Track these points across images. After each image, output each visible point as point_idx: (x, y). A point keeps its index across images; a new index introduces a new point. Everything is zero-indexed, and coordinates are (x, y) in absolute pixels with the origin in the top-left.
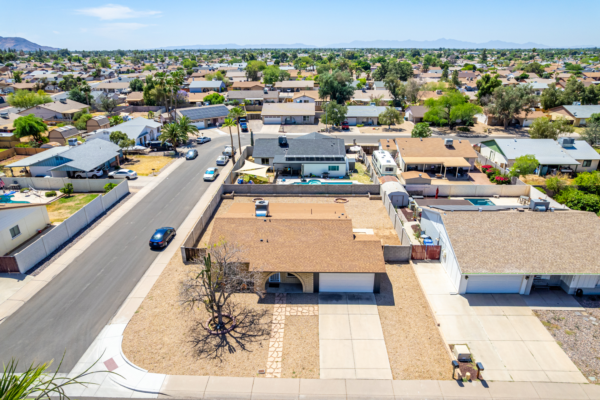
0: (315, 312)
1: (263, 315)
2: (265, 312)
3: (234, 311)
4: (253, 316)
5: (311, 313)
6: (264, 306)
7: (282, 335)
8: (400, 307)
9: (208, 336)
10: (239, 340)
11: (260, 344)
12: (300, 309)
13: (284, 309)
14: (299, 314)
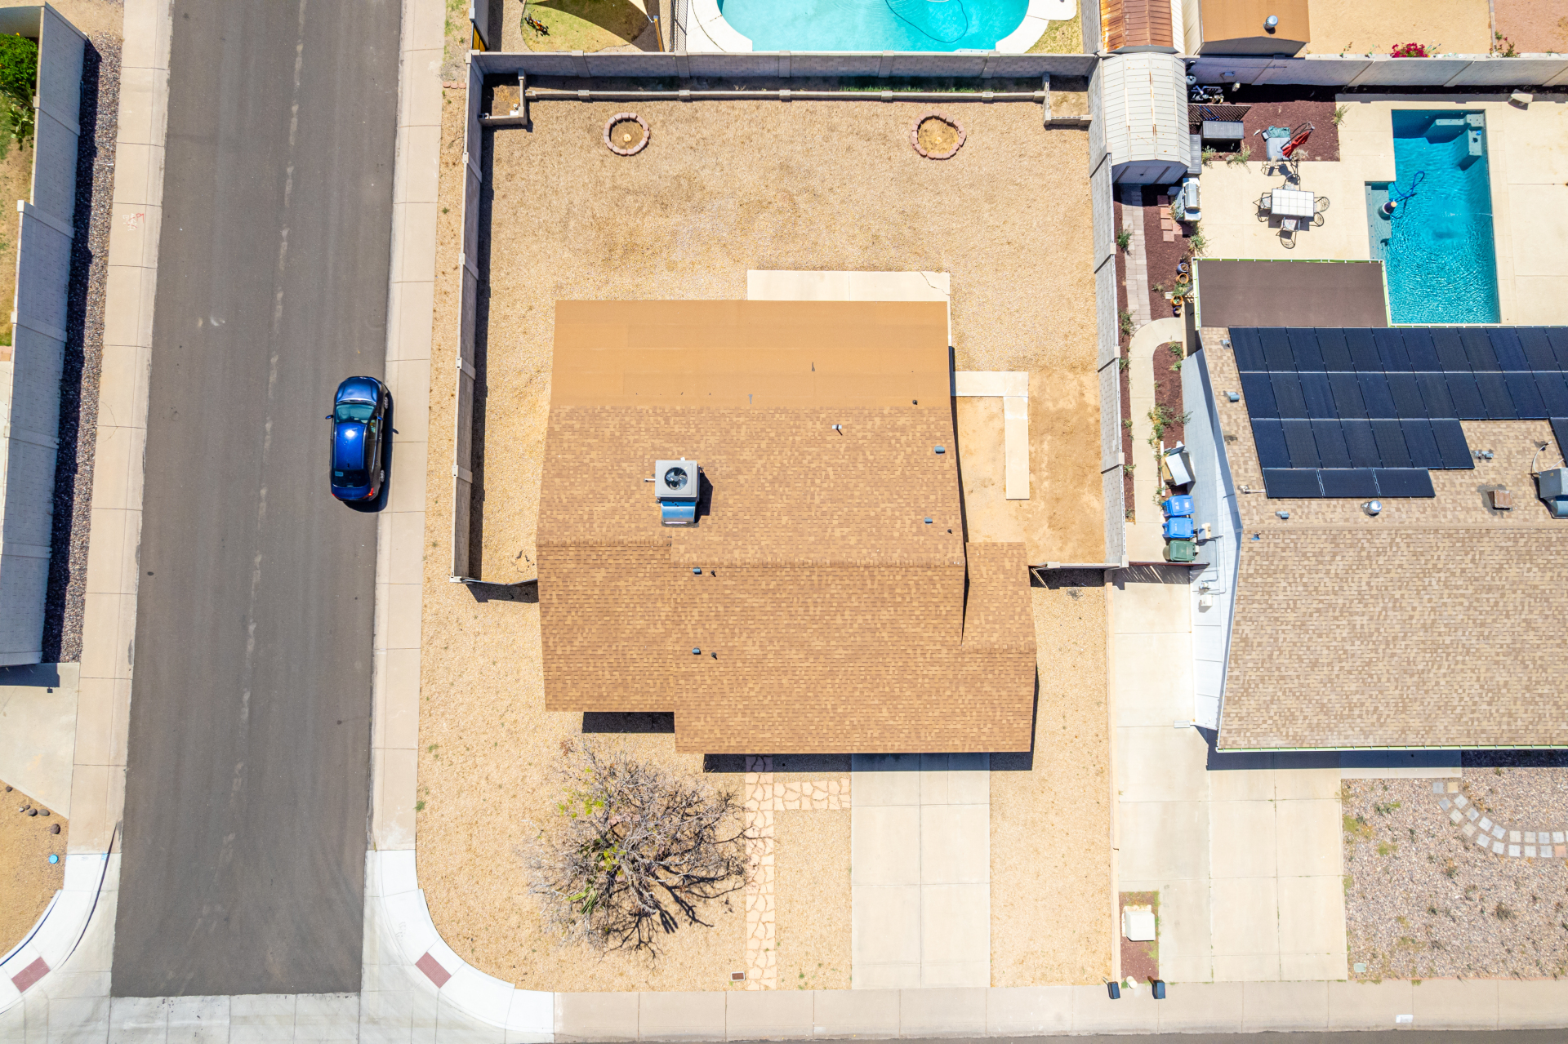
0: (842, 798)
1: (721, 811)
2: (726, 800)
5: (834, 803)
6: (721, 781)
7: (771, 873)
8: (1043, 774)
10: (678, 893)
11: (727, 903)
12: (807, 789)
13: (769, 789)
14: (806, 804)
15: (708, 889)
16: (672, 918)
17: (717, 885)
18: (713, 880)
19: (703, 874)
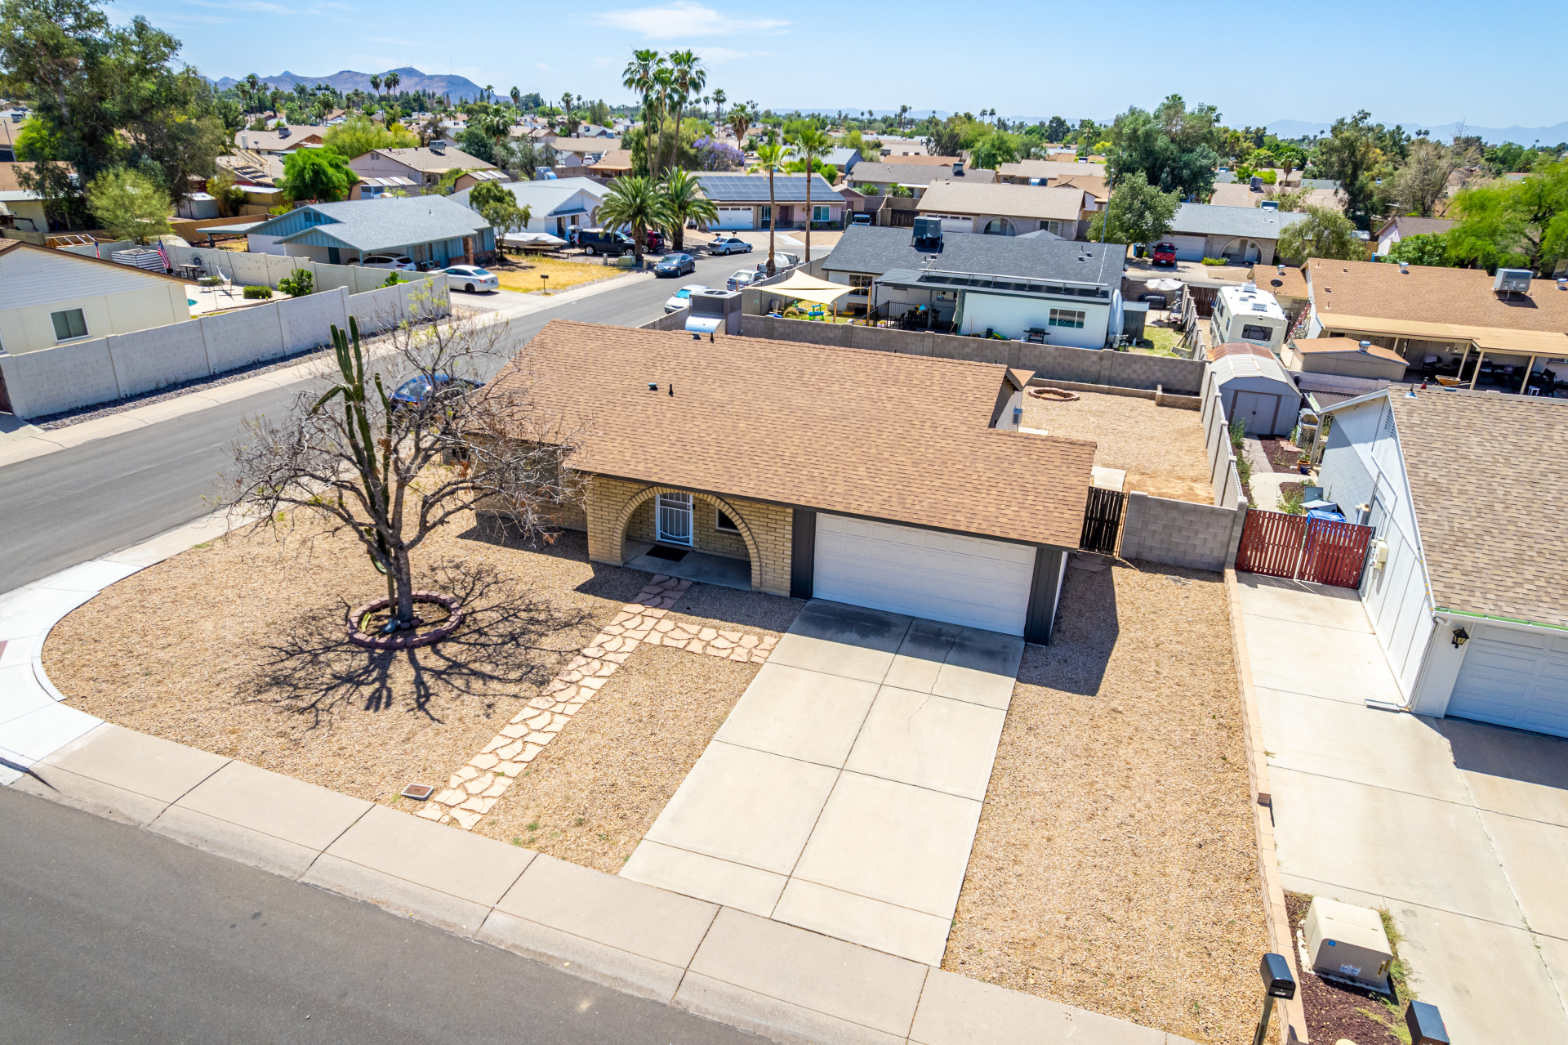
0: (755, 652)
1: (567, 625)
2: (583, 618)
3: (481, 594)
4: (533, 621)
5: (740, 654)
6: (589, 602)
7: (586, 694)
8: (1114, 705)
9: (341, 644)
10: (426, 677)
11: (489, 706)
12: (708, 634)
13: (650, 623)
14: (696, 647)
15: (477, 685)
16: (389, 696)
17: (495, 685)
18: (492, 678)
19: (487, 668)
